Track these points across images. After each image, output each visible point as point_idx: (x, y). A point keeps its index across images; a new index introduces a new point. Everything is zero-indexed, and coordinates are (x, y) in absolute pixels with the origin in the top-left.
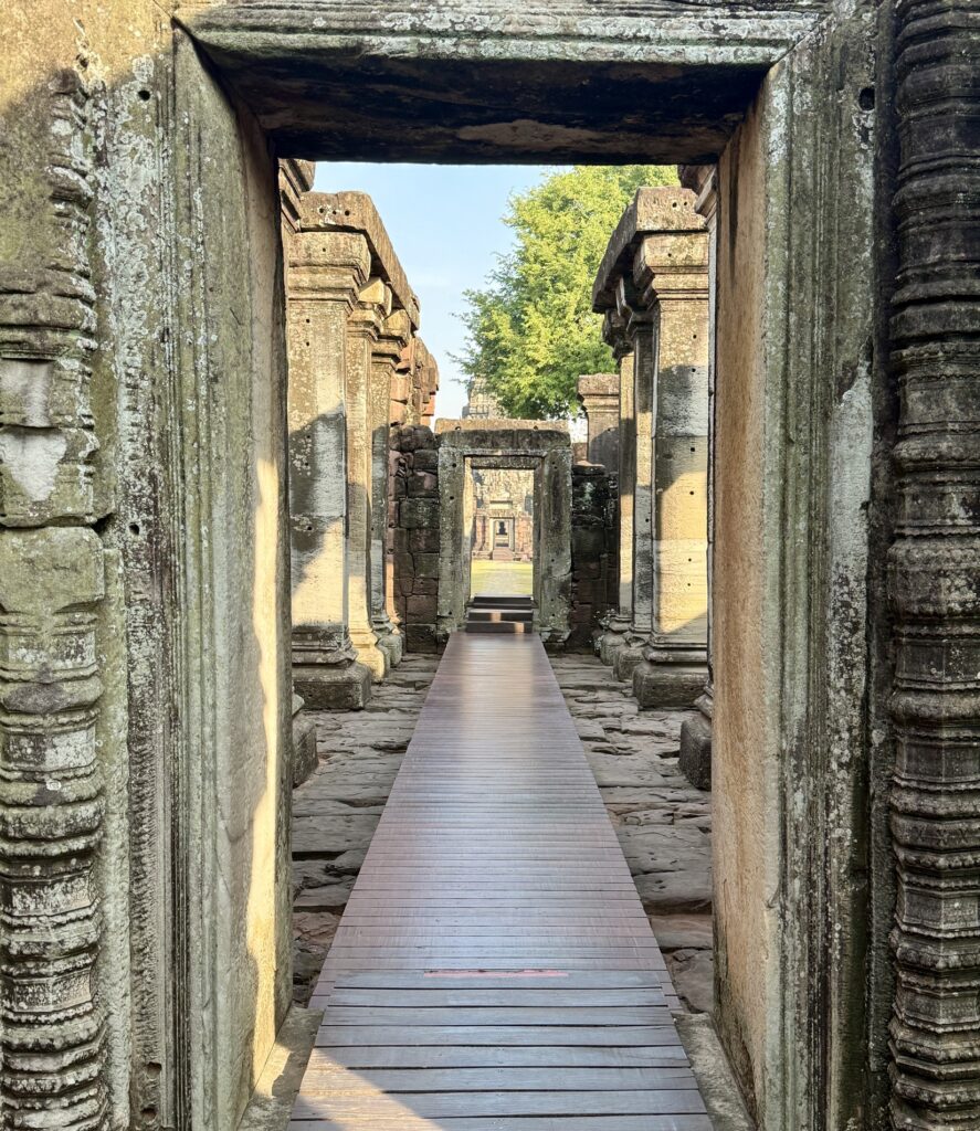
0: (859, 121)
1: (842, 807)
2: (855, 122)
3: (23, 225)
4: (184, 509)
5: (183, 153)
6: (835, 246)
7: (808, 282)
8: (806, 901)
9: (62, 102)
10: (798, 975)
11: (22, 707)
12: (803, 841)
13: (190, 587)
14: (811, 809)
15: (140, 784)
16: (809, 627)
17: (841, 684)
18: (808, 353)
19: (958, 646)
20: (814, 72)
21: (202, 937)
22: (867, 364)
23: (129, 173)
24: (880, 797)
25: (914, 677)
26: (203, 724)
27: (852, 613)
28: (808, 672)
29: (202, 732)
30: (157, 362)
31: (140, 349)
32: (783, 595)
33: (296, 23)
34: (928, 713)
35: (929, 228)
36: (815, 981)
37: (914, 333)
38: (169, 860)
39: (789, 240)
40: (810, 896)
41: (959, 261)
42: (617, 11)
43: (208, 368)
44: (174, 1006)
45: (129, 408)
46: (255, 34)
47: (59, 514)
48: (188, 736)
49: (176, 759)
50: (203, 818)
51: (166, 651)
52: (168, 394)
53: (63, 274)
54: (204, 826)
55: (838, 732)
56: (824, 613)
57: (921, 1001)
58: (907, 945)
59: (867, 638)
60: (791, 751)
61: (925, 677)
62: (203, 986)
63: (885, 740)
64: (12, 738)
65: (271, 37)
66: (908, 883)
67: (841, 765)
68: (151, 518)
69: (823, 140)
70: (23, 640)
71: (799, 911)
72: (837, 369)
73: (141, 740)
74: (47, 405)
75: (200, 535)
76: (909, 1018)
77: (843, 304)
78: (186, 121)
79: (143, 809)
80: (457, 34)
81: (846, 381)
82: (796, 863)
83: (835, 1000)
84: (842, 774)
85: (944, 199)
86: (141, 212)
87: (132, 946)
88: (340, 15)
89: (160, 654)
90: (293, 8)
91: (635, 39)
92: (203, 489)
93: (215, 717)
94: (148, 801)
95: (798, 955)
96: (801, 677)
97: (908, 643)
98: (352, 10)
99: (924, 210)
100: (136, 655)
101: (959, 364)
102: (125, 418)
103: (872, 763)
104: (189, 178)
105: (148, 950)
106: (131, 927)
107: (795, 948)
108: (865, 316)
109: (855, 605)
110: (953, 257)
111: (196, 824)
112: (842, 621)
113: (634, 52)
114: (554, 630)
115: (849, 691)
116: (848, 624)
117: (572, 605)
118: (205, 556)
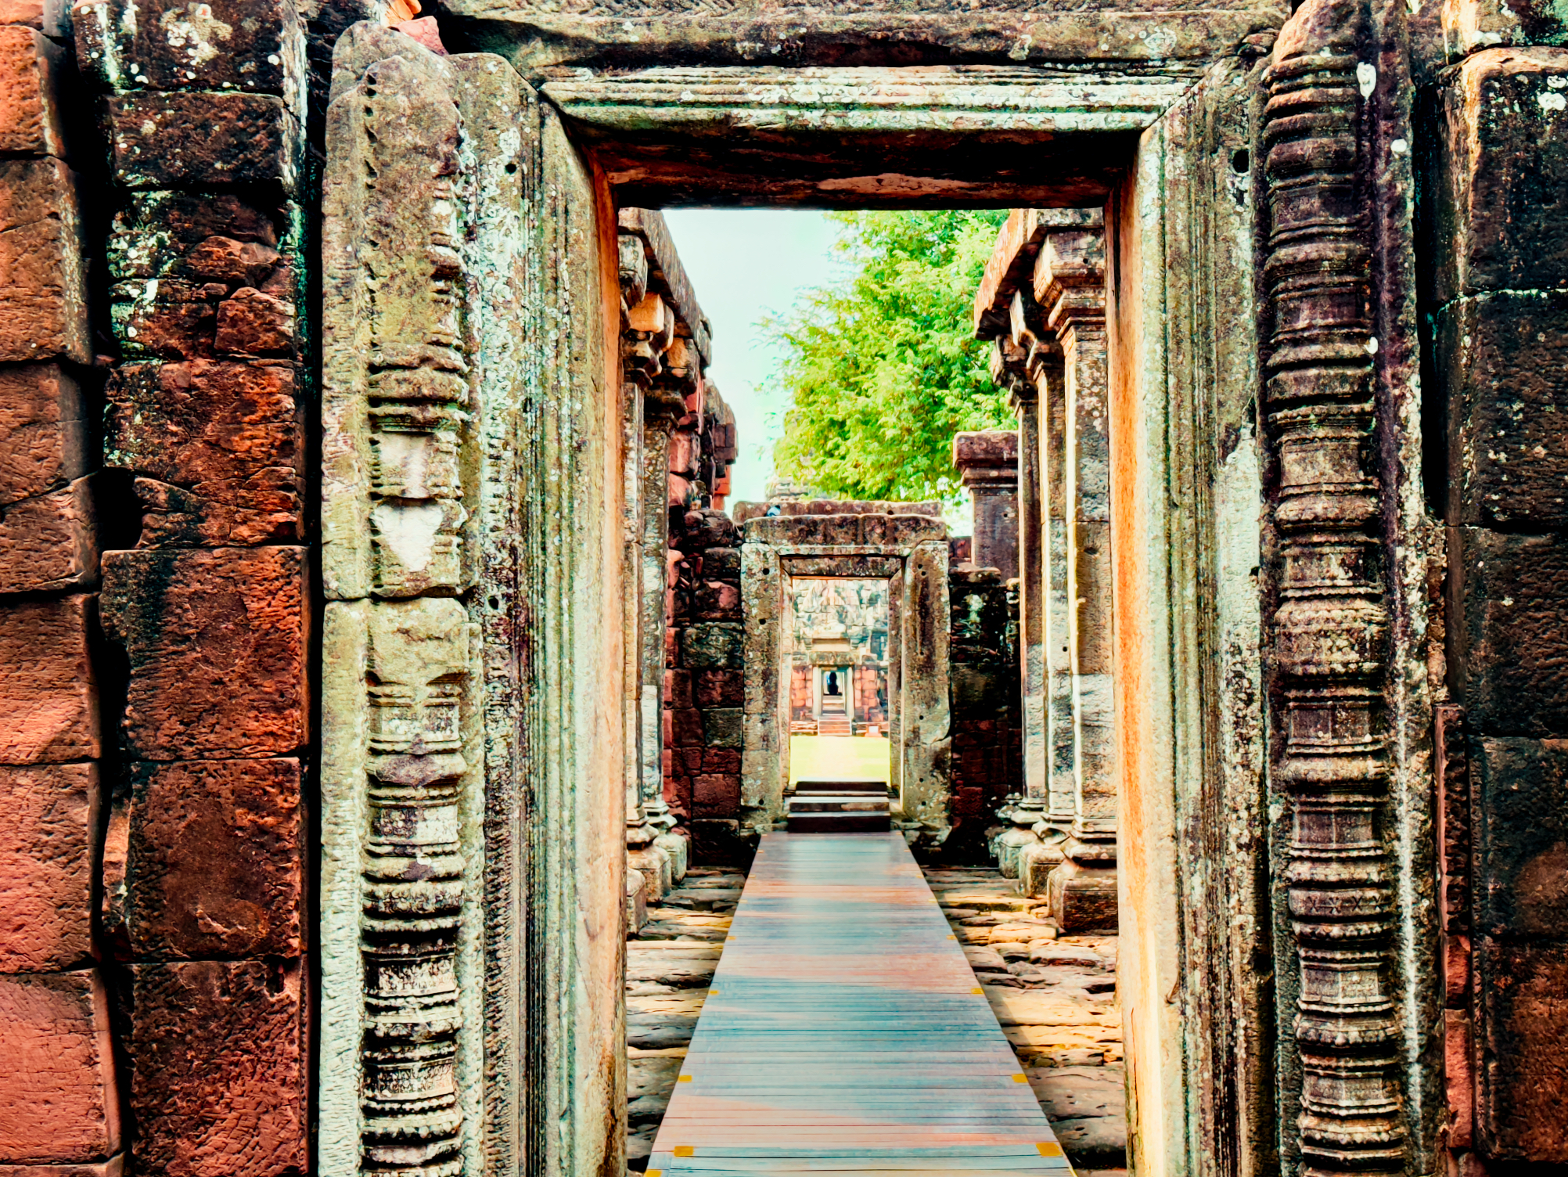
0: (1233, 184)
1: (1242, 892)
2: (1229, 186)
3: (405, 302)
4: (544, 582)
5: (550, 225)
6: (1213, 308)
7: (1186, 345)
8: (1207, 994)
9: (443, 184)
10: (1202, 1075)
11: (394, 779)
12: (1202, 930)
13: (549, 663)
14: (1210, 895)
15: (496, 872)
16: (1202, 699)
17: (1237, 758)
18: (1189, 415)
19: (1344, 708)
20: (1187, 136)
21: (559, 1038)
22: (1251, 426)
23: (496, 245)
24: (1280, 877)
25: (1302, 741)
26: (562, 807)
27: (1246, 683)
28: (1203, 746)
29: (561, 816)
30: (519, 432)
31: (504, 420)
32: (1172, 664)
33: (664, 97)
34: (1316, 777)
35: (1298, 294)
36: (1220, 1085)
37: (1287, 395)
38: (524, 956)
39: (1164, 302)
40: (1213, 990)
41: (1328, 327)
42: (986, 80)
43: (571, 437)
44: (528, 1118)
45: (491, 479)
46: (622, 108)
47: (434, 584)
48: (545, 820)
49: (531, 846)
50: (561, 909)
51: (523, 730)
52: (532, 464)
53: (442, 350)
54: (562, 918)
55: (1235, 810)
56: (1216, 682)
57: (1325, 1084)
58: (1306, 1025)
59: (1262, 711)
60: (1186, 832)
61: (1313, 741)
62: (560, 1092)
63: (1283, 815)
64: (384, 811)
65: (640, 111)
66: (1306, 959)
67: (1240, 847)
68: (511, 591)
69: (1197, 202)
70: (396, 711)
71: (1200, 1006)
72: (1220, 431)
73: (497, 825)
74: (427, 476)
75: (561, 608)
76: (1313, 1104)
77: (1224, 367)
78: (554, 194)
79: (498, 899)
80: (826, 106)
81: (1230, 443)
82: (1195, 953)
83: (1242, 1104)
84: (1242, 855)
85: (1309, 266)
86: (507, 284)
87: (485, 1049)
88: (708, 88)
89: (517, 734)
90: (660, 81)
91: (1005, 108)
92: (565, 560)
93: (574, 800)
94: (503, 890)
95: (1201, 1054)
96: (1195, 752)
97: (1295, 708)
98: (719, 83)
99: (1292, 276)
100: (493, 735)
101: (1331, 426)
102: (488, 490)
103: (1270, 840)
104: (555, 250)
105: (501, 1053)
106: (484, 1028)
107: (1197, 1047)
108: (1247, 378)
109: (1249, 675)
110: (1320, 322)
111: (553, 915)
112: (1236, 691)
113: (1005, 121)
114: (924, 828)
115: (1246, 766)
116: (1243, 696)
117: (952, 788)
118: (565, 629)
